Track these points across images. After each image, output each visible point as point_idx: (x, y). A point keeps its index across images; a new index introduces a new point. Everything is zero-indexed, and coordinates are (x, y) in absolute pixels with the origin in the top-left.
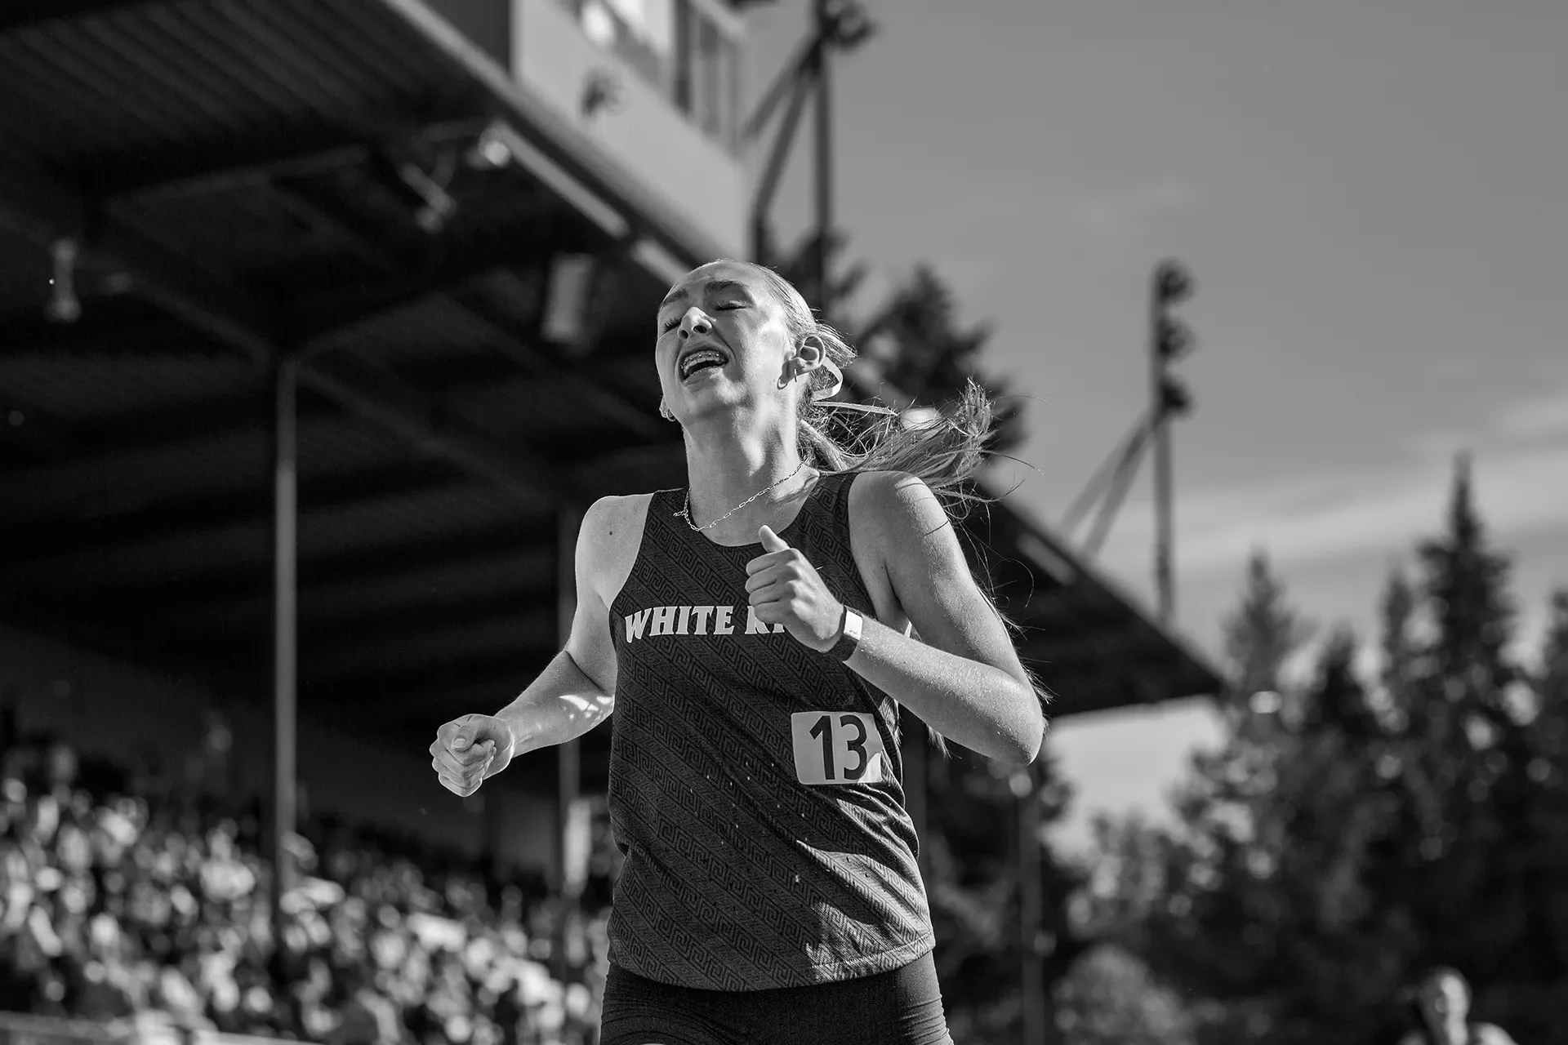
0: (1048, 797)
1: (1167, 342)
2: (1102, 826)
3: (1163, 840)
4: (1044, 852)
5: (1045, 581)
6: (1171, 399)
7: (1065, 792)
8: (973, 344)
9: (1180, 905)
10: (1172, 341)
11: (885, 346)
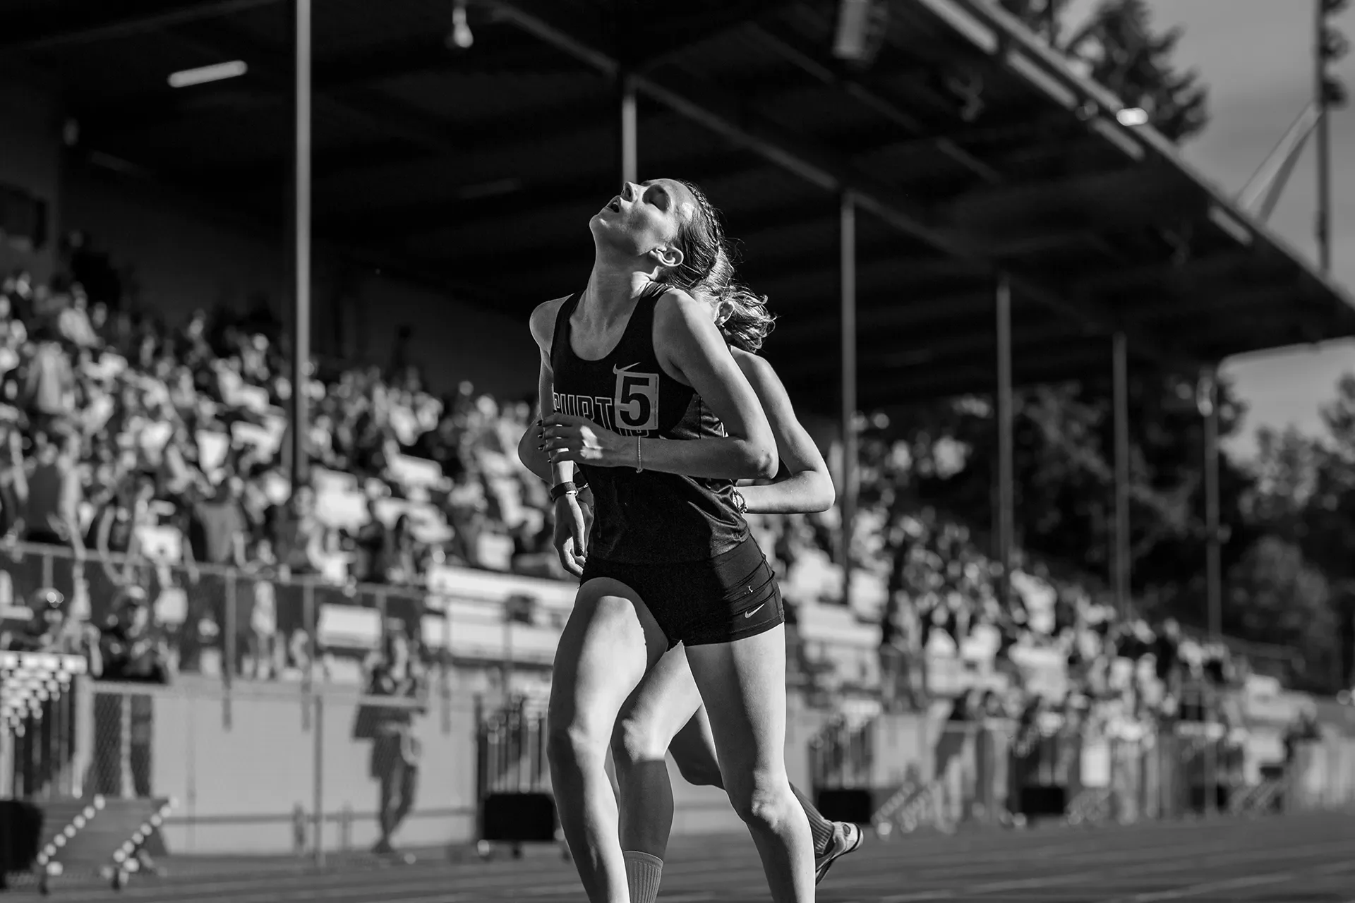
0: (1227, 412)
1: (1326, 49)
2: (1265, 437)
3: (1317, 448)
4: (1222, 458)
5: (1226, 241)
6: (1330, 93)
7: (1239, 409)
8: (1166, 45)
9: (1331, 502)
10: (1333, 44)
11: (1092, 49)
